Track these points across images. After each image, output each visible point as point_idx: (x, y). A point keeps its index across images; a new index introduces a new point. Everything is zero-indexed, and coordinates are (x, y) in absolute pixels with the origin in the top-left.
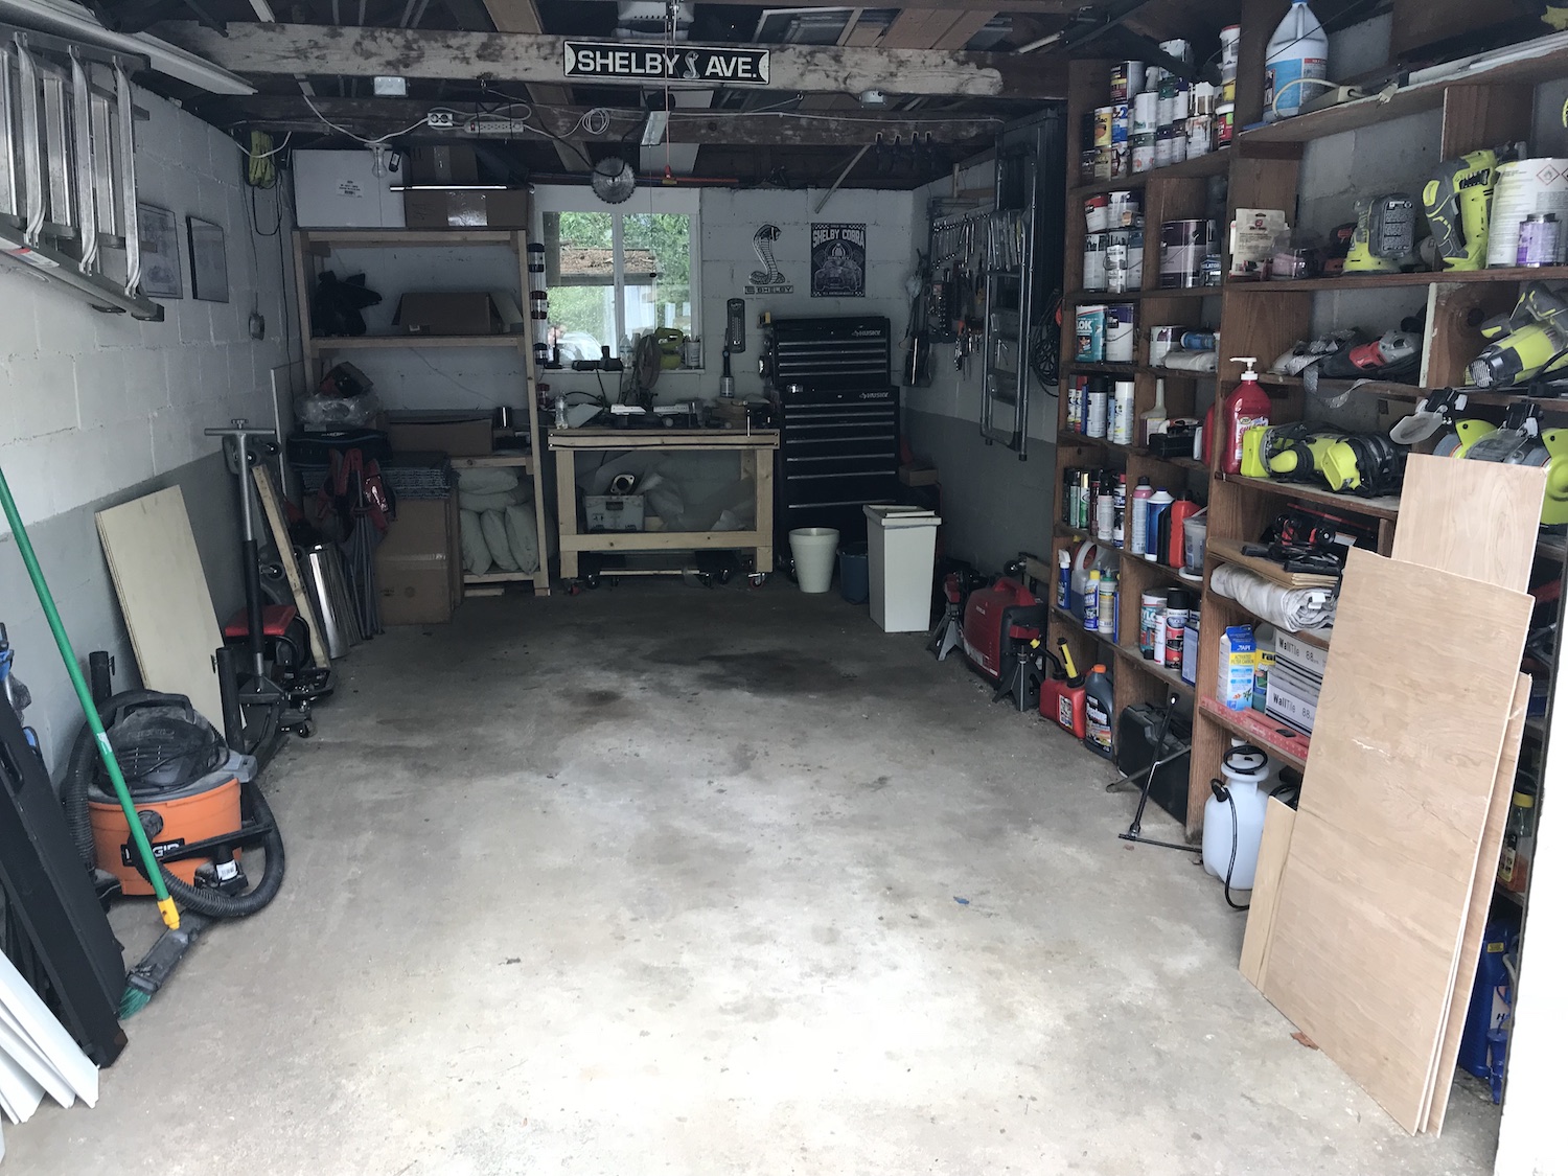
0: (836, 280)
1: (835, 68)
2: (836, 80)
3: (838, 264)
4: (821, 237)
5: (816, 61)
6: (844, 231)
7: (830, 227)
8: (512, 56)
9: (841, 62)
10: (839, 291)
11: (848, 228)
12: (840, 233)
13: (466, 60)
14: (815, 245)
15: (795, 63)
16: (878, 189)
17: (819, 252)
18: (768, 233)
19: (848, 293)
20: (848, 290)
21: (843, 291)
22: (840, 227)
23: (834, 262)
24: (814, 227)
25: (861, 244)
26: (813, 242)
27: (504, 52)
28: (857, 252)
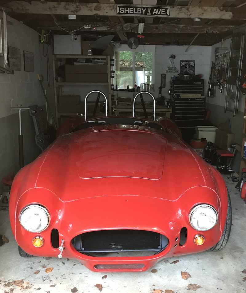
1: (187, 12)
2: (187, 15)
3: (188, 70)
4: (183, 64)
5: (182, 10)
7: (185, 61)
8: (103, 9)
9: (189, 10)
13: (91, 10)
14: (181, 66)
15: (177, 11)
16: (202, 46)
18: (173, 57)
22: (188, 61)
25: (194, 65)
27: (101, 8)
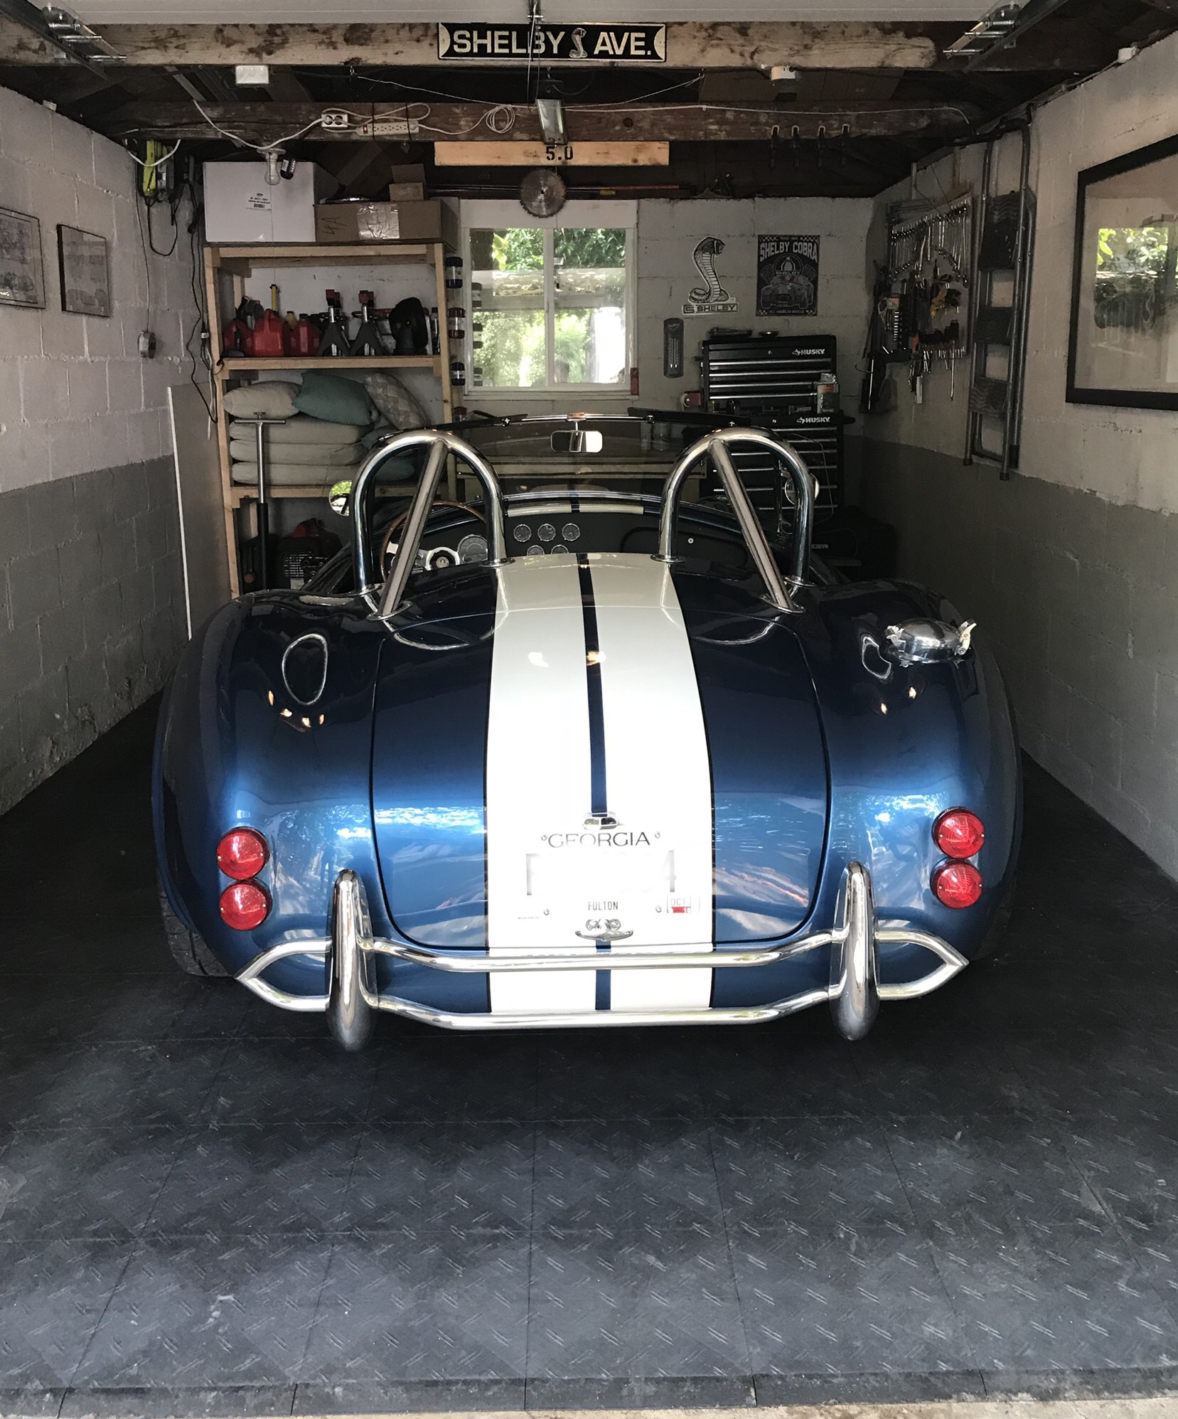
0: (784, 297)
1: (741, 41)
2: (742, 55)
3: (788, 280)
4: (770, 250)
5: (719, 35)
6: (796, 243)
7: (779, 239)
8: (382, 39)
9: (747, 35)
10: (786, 309)
11: (799, 241)
12: (790, 247)
13: (333, 45)
14: (762, 259)
15: (695, 37)
16: (834, 197)
17: (767, 267)
18: (712, 246)
19: (797, 312)
20: (797, 308)
21: (792, 309)
22: (790, 239)
23: (783, 278)
24: (761, 239)
25: (815, 257)
26: (760, 256)
27: (373, 35)
28: (809, 267)
